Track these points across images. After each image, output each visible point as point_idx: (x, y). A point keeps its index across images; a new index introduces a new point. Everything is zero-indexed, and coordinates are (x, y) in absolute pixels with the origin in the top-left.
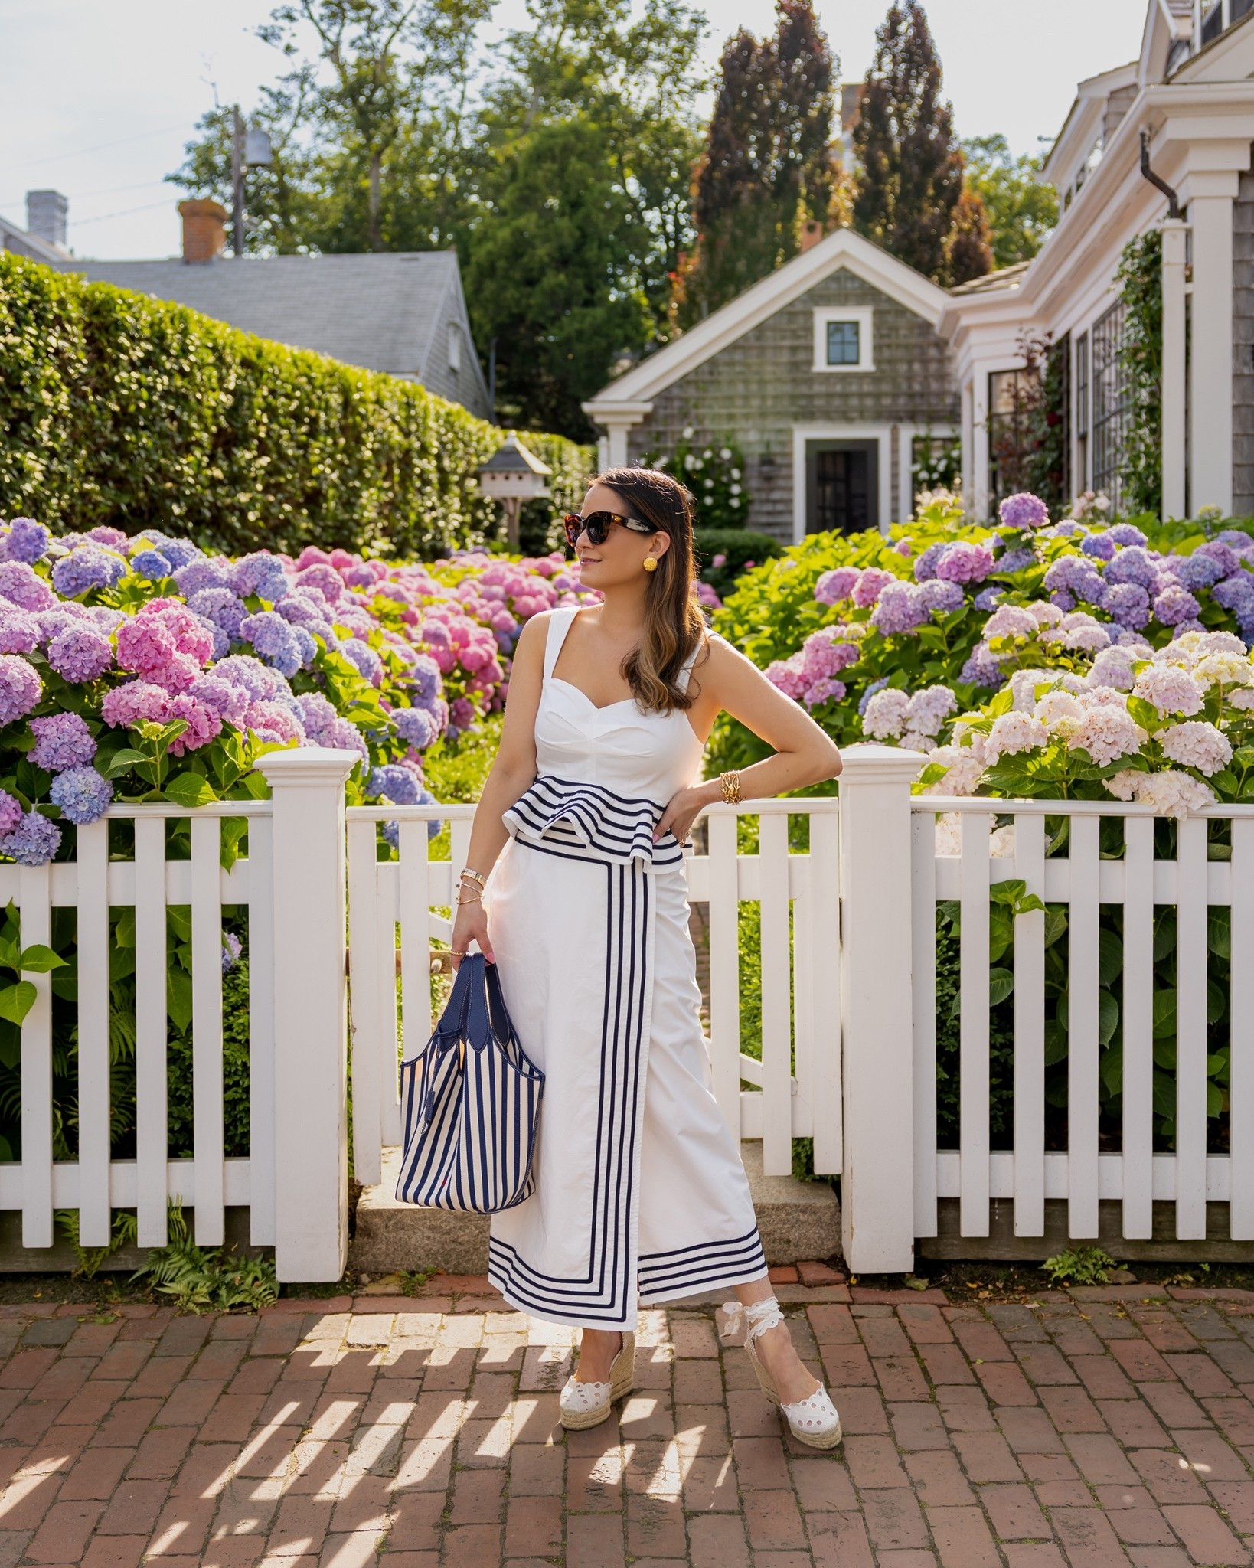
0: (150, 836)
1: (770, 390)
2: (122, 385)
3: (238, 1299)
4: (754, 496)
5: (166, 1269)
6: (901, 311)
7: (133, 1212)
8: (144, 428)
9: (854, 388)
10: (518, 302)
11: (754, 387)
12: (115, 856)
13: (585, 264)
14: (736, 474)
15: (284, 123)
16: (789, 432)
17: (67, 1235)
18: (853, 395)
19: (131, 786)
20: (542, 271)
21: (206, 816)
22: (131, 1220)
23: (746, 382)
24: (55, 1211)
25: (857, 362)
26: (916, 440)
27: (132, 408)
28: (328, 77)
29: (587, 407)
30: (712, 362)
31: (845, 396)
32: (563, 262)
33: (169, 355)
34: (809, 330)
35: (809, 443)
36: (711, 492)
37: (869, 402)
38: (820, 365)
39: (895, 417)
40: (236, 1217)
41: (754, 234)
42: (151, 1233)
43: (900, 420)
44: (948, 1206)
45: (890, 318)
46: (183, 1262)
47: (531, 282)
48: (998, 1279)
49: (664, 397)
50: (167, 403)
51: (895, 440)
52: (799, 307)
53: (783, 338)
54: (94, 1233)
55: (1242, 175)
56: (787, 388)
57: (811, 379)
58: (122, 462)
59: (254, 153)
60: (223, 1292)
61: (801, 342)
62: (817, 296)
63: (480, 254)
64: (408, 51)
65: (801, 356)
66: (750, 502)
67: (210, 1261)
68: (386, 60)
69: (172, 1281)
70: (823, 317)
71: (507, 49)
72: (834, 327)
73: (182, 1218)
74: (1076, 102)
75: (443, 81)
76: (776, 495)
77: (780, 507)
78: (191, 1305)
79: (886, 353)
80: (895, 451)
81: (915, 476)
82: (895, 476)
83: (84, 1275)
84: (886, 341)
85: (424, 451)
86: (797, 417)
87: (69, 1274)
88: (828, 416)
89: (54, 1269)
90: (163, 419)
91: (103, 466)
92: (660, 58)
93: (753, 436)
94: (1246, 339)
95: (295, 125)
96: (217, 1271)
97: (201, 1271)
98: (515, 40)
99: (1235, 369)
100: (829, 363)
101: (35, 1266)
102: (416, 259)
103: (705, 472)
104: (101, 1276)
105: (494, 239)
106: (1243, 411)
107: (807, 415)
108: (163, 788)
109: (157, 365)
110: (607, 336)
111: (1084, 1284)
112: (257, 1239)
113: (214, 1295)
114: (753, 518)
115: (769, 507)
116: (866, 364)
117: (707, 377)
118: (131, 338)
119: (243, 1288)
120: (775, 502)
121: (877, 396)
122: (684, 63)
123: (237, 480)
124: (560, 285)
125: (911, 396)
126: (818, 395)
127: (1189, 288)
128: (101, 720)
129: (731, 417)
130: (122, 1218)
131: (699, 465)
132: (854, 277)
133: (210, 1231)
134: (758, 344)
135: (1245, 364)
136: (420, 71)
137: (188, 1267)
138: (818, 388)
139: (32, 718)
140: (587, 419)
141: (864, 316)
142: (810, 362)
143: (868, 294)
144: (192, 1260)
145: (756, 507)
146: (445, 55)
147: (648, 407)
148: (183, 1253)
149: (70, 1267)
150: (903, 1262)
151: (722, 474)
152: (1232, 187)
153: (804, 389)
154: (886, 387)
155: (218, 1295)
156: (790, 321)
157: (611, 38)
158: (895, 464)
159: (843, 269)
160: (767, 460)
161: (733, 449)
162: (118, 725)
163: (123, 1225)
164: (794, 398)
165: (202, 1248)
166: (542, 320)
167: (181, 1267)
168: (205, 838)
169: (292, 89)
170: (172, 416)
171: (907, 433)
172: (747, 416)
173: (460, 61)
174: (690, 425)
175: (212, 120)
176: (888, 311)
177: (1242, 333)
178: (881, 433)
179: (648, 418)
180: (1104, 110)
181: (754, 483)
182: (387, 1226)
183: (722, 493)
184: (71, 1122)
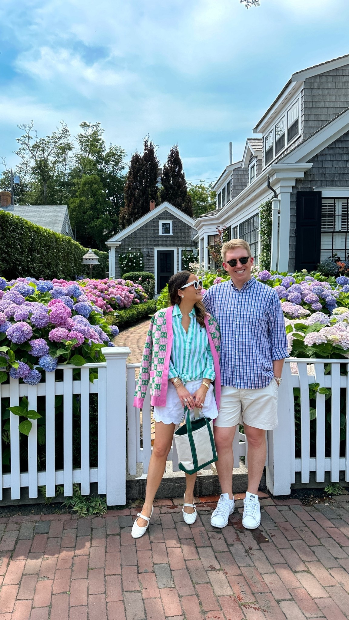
0: (68, 374)
1: (149, 239)
2: (8, 237)
3: (95, 511)
4: (145, 264)
5: (72, 502)
6: (180, 221)
7: (62, 486)
8: (13, 248)
9: (168, 239)
10: (81, 218)
11: (145, 238)
12: (57, 381)
13: (97, 209)
14: (141, 259)
15: (22, 174)
16: (154, 249)
17: (42, 493)
18: (168, 240)
19: (61, 360)
20: (87, 210)
21: (86, 368)
22: (61, 488)
23: (143, 237)
24: (38, 486)
25: (169, 233)
26: (182, 251)
27: (10, 243)
28: (33, 164)
29: (106, 243)
30: (135, 232)
31: (166, 241)
32: (92, 208)
33: (19, 229)
34: (158, 225)
35: (158, 251)
36: (135, 263)
37: (172, 242)
38: (160, 233)
39: (178, 246)
40: (94, 486)
41: (139, 203)
42: (68, 492)
43: (179, 246)
44: (298, 475)
45: (177, 223)
46: (77, 500)
47: (84, 213)
48: (311, 494)
49: (124, 240)
50: (18, 241)
51: (178, 251)
52: (155, 220)
53: (152, 227)
54: (50, 493)
55: (293, 187)
56: (153, 239)
57: (158, 237)
58: (8, 257)
59: (16, 181)
60: (91, 509)
61: (156, 228)
62: (160, 217)
63: (72, 206)
64: (52, 159)
65: (156, 231)
66: (144, 265)
67: (85, 499)
68: (47, 160)
69: (74, 506)
70: (161, 222)
71: (75, 159)
72: (163, 224)
73: (77, 487)
74: (225, 171)
75: (60, 165)
76: (150, 264)
77: (151, 266)
78: (82, 514)
79: (176, 231)
80: (178, 253)
81: (182, 259)
82: (178, 259)
83: (47, 504)
84: (176, 228)
85: (71, 253)
86: (155, 246)
87: (42, 504)
88: (162, 246)
89: (37, 503)
90: (17, 245)
91: (3, 258)
92: (113, 161)
93: (145, 250)
94: (293, 228)
95: (25, 175)
96: (88, 502)
97: (83, 502)
98: (77, 156)
99: (290, 235)
100: (162, 233)
101: (31, 503)
102: (58, 207)
103: (134, 258)
104: (51, 504)
105: (75, 202)
106: (292, 245)
107: (157, 245)
108: (70, 359)
109: (16, 232)
110: (102, 226)
111: (335, 495)
112: (100, 492)
113: (88, 510)
114: (145, 269)
115: (149, 266)
116: (171, 233)
117: (134, 236)
118: (10, 225)
119: (96, 507)
120: (150, 265)
121: (174, 241)
122: (119, 162)
123: (33, 261)
124: (91, 214)
125: (181, 241)
126: (160, 241)
127: (279, 215)
128: (48, 339)
129: (139, 245)
130: (59, 488)
131: (133, 256)
132: (168, 213)
133: (86, 491)
134: (146, 228)
135: (293, 234)
136: (54, 163)
137: (79, 501)
138: (160, 239)
139: (30, 340)
140: (106, 245)
141: (170, 222)
142: (158, 233)
143: (172, 217)
144: (79, 499)
145: (146, 266)
146: (61, 159)
147: (120, 243)
148: (77, 497)
149: (42, 502)
150: (288, 492)
151: (138, 259)
152: (290, 190)
153: (157, 239)
154: (176, 239)
155: (89, 510)
156: (153, 223)
157: (101, 156)
158: (178, 256)
159: (166, 211)
160: (148, 255)
161: (140, 253)
162: (54, 341)
163: (59, 490)
164: (154, 241)
165: (83, 496)
166: (87, 222)
167: (77, 501)
168: (85, 374)
169: (24, 166)
170: (19, 244)
171: (180, 249)
172: (143, 245)
173: (64, 160)
174: (130, 247)
175: (5, 174)
176: (177, 221)
177: (292, 226)
178: (175, 249)
179: (120, 245)
180: (232, 174)
181: (145, 261)
182: (136, 485)
183: (138, 263)
184: (42, 459)
